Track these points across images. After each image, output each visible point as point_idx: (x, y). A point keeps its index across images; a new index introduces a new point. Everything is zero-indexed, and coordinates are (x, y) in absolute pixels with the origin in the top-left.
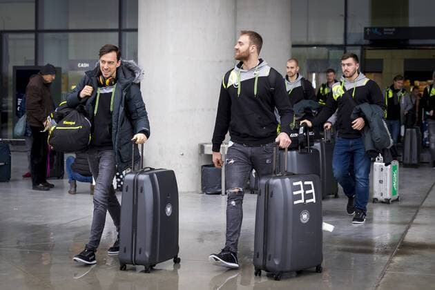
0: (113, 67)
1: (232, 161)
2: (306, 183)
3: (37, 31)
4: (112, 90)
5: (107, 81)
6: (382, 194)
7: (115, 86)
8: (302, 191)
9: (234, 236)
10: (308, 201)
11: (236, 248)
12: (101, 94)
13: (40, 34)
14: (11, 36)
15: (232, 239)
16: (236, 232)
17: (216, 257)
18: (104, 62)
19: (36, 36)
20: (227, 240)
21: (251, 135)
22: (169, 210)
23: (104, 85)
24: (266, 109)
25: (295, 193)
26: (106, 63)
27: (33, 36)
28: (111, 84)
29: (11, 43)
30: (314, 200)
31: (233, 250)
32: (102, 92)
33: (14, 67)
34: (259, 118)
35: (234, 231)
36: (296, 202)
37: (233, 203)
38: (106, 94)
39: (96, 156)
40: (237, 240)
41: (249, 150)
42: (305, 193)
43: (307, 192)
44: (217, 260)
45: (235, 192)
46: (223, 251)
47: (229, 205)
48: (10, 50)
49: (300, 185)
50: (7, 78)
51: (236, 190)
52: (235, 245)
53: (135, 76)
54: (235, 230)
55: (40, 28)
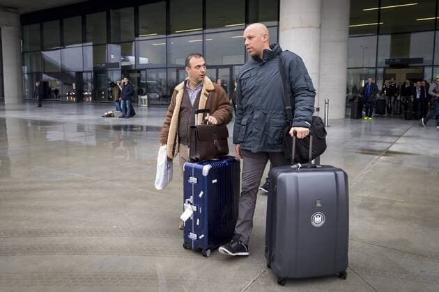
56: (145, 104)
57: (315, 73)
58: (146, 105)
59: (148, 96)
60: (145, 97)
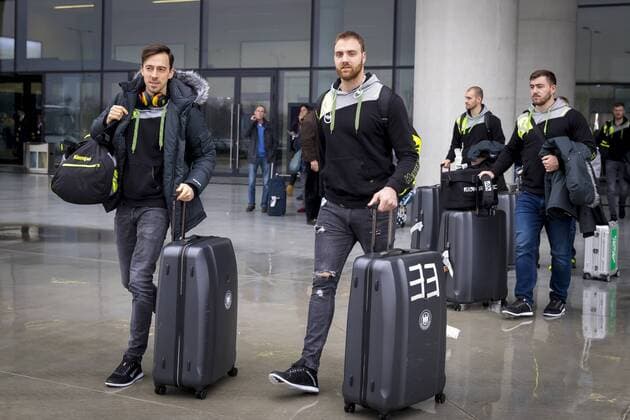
0: (164, 77)
1: (322, 229)
2: (427, 266)
3: (312, 69)
4: (160, 114)
5: (155, 100)
6: (596, 268)
7: (165, 107)
8: (421, 280)
9: (316, 344)
10: (429, 295)
11: (317, 362)
12: (141, 120)
13: (315, 72)
14: (287, 74)
15: (312, 348)
16: (320, 337)
17: (279, 377)
18: (151, 68)
19: (311, 74)
20: (305, 349)
21: (351, 192)
22: (228, 299)
23: (149, 106)
24: (375, 152)
25: (412, 283)
26: (155, 70)
27: (307, 73)
28: (160, 105)
29: (286, 82)
30: (437, 293)
31: (311, 365)
32: (144, 116)
33: (289, 104)
34: (362, 166)
35: (317, 335)
36: (413, 298)
37: (320, 292)
38: (150, 120)
39: (134, 214)
40: (320, 351)
41: (347, 213)
42: (425, 282)
43: (429, 281)
44: (280, 381)
45: (324, 277)
46: (294, 366)
47: (314, 295)
48: (285, 89)
49: (418, 270)
50: (282, 115)
51: (326, 274)
52: (316, 357)
53: (197, 94)
54: (319, 334)
55: (315, 65)
56: (42, 166)
57: (507, 98)
58: (45, 170)
59: (51, 146)
60: (44, 148)
